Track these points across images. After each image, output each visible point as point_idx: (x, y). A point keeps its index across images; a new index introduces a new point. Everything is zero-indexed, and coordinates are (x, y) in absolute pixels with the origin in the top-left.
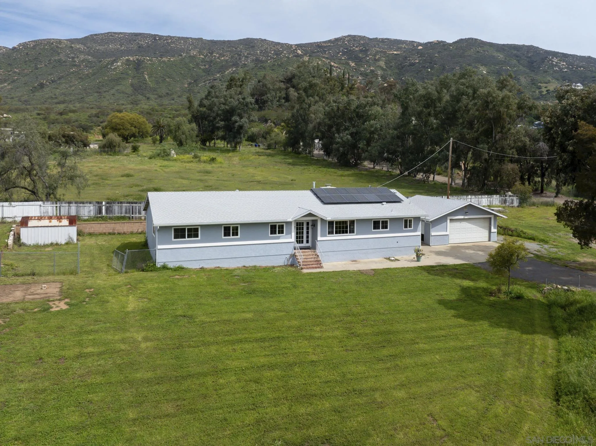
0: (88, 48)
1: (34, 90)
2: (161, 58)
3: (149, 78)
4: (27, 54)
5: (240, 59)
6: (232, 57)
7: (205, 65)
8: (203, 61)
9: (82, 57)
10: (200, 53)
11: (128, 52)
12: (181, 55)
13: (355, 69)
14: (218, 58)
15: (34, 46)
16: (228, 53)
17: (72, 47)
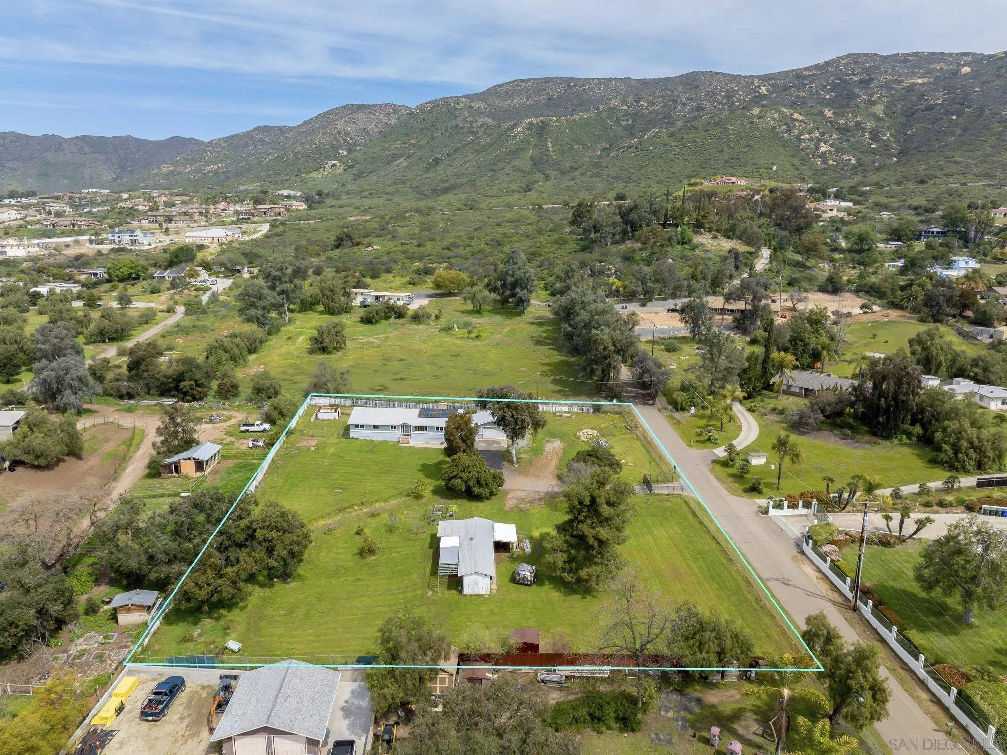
0: (489, 106)
1: (428, 168)
2: (572, 115)
3: (553, 146)
4: (424, 119)
5: (675, 108)
6: (665, 106)
7: (627, 120)
8: (626, 114)
9: (481, 120)
10: (623, 102)
11: (533, 110)
12: (598, 109)
13: (830, 122)
14: (646, 108)
15: (432, 108)
16: (660, 100)
17: (471, 107)
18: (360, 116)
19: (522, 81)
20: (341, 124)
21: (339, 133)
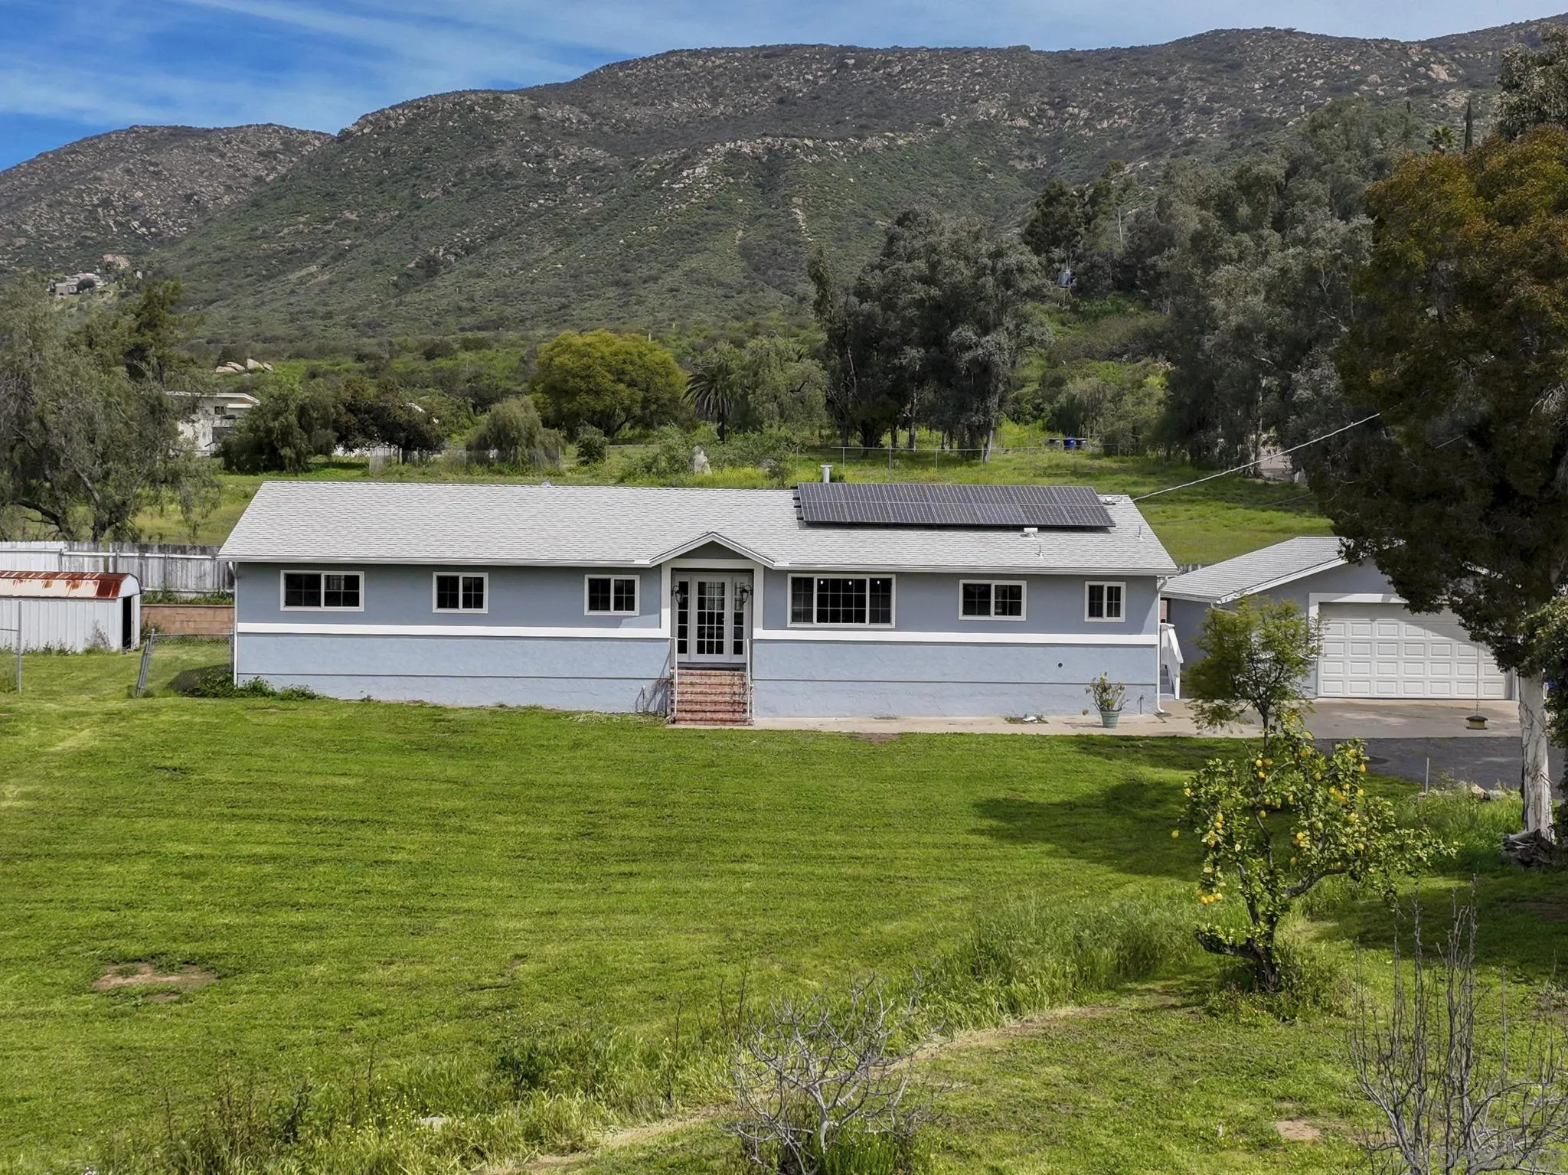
0: (593, 116)
1: (406, 283)
2: (861, 138)
3: (810, 218)
4: (386, 153)
5: (1176, 120)
6: (1144, 116)
7: (1032, 158)
8: (1026, 139)
9: (572, 152)
10: (1015, 107)
11: (739, 124)
12: (939, 124)
14: (1088, 123)
15: (411, 122)
16: (1129, 102)
17: (536, 118)
18: (176, 156)
19: (695, 53)
20: (113, 178)
21: (106, 203)
